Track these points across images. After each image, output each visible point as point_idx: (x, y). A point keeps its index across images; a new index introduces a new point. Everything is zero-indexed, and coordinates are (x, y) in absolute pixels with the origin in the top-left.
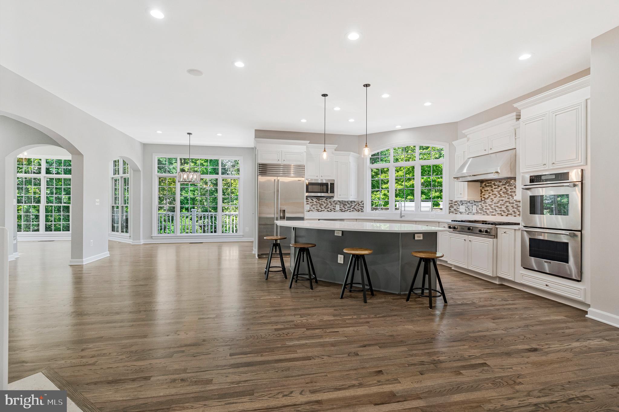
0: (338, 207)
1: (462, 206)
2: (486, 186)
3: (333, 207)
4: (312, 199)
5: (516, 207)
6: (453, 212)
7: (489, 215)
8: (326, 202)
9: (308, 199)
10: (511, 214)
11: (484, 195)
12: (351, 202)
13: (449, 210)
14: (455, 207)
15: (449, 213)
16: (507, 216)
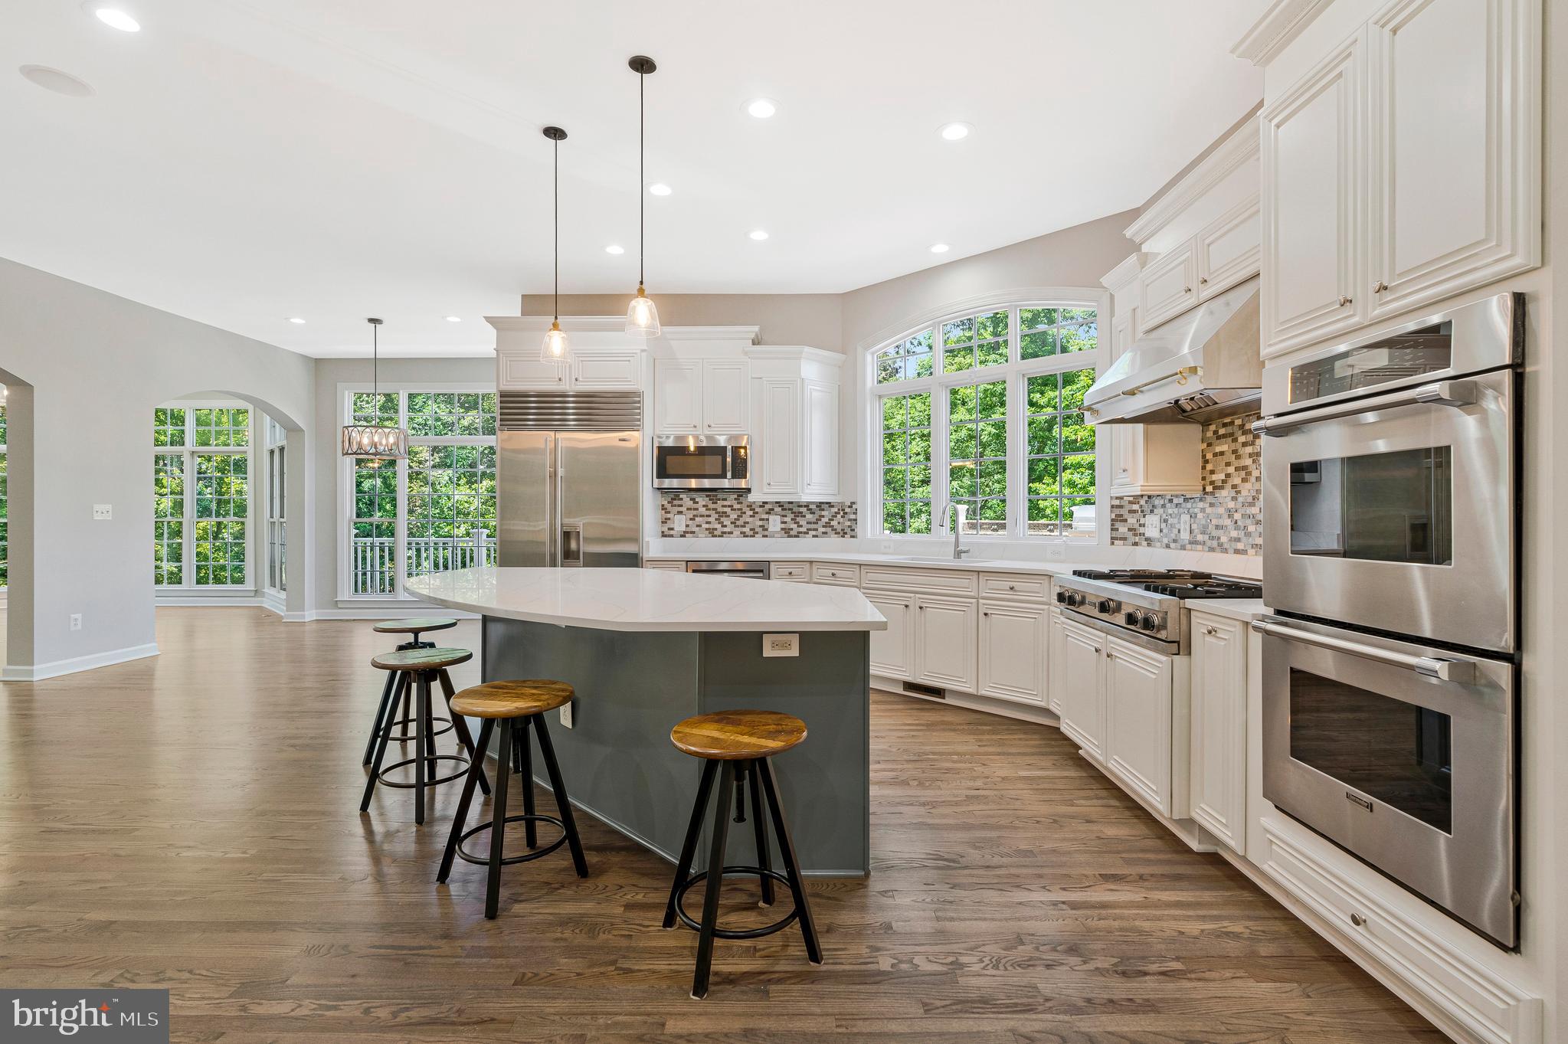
0: (775, 521)
1: (1152, 515)
2: (1219, 438)
3: (761, 523)
4: (693, 499)
6: (1125, 539)
8: (739, 506)
9: (682, 499)
11: (1212, 472)
12: (820, 505)
13: (1112, 530)
14: (1132, 521)
15: (1113, 543)
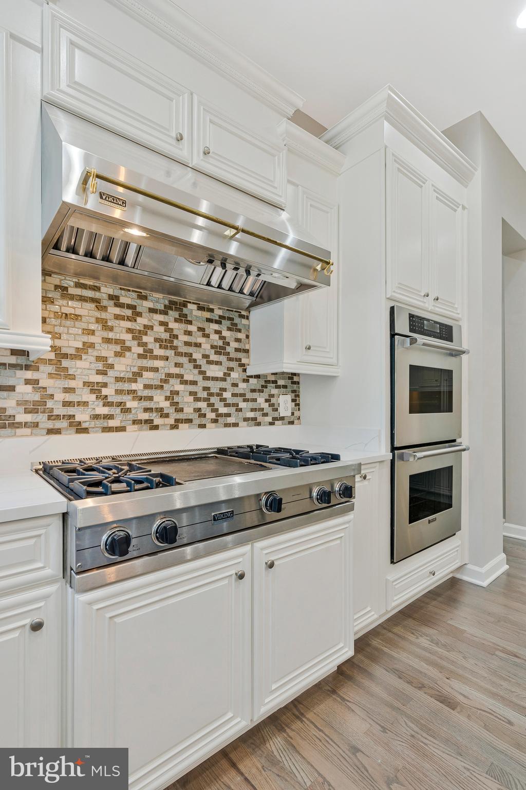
5: (206, 396)
7: (85, 431)
10: (189, 421)
16: (174, 427)
